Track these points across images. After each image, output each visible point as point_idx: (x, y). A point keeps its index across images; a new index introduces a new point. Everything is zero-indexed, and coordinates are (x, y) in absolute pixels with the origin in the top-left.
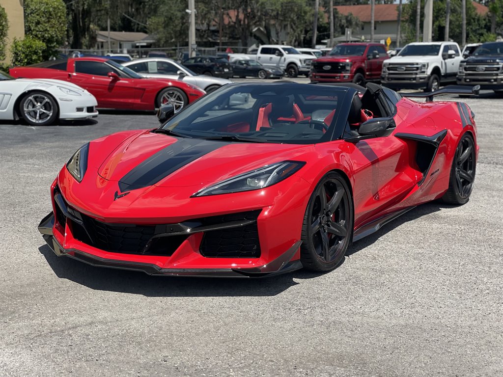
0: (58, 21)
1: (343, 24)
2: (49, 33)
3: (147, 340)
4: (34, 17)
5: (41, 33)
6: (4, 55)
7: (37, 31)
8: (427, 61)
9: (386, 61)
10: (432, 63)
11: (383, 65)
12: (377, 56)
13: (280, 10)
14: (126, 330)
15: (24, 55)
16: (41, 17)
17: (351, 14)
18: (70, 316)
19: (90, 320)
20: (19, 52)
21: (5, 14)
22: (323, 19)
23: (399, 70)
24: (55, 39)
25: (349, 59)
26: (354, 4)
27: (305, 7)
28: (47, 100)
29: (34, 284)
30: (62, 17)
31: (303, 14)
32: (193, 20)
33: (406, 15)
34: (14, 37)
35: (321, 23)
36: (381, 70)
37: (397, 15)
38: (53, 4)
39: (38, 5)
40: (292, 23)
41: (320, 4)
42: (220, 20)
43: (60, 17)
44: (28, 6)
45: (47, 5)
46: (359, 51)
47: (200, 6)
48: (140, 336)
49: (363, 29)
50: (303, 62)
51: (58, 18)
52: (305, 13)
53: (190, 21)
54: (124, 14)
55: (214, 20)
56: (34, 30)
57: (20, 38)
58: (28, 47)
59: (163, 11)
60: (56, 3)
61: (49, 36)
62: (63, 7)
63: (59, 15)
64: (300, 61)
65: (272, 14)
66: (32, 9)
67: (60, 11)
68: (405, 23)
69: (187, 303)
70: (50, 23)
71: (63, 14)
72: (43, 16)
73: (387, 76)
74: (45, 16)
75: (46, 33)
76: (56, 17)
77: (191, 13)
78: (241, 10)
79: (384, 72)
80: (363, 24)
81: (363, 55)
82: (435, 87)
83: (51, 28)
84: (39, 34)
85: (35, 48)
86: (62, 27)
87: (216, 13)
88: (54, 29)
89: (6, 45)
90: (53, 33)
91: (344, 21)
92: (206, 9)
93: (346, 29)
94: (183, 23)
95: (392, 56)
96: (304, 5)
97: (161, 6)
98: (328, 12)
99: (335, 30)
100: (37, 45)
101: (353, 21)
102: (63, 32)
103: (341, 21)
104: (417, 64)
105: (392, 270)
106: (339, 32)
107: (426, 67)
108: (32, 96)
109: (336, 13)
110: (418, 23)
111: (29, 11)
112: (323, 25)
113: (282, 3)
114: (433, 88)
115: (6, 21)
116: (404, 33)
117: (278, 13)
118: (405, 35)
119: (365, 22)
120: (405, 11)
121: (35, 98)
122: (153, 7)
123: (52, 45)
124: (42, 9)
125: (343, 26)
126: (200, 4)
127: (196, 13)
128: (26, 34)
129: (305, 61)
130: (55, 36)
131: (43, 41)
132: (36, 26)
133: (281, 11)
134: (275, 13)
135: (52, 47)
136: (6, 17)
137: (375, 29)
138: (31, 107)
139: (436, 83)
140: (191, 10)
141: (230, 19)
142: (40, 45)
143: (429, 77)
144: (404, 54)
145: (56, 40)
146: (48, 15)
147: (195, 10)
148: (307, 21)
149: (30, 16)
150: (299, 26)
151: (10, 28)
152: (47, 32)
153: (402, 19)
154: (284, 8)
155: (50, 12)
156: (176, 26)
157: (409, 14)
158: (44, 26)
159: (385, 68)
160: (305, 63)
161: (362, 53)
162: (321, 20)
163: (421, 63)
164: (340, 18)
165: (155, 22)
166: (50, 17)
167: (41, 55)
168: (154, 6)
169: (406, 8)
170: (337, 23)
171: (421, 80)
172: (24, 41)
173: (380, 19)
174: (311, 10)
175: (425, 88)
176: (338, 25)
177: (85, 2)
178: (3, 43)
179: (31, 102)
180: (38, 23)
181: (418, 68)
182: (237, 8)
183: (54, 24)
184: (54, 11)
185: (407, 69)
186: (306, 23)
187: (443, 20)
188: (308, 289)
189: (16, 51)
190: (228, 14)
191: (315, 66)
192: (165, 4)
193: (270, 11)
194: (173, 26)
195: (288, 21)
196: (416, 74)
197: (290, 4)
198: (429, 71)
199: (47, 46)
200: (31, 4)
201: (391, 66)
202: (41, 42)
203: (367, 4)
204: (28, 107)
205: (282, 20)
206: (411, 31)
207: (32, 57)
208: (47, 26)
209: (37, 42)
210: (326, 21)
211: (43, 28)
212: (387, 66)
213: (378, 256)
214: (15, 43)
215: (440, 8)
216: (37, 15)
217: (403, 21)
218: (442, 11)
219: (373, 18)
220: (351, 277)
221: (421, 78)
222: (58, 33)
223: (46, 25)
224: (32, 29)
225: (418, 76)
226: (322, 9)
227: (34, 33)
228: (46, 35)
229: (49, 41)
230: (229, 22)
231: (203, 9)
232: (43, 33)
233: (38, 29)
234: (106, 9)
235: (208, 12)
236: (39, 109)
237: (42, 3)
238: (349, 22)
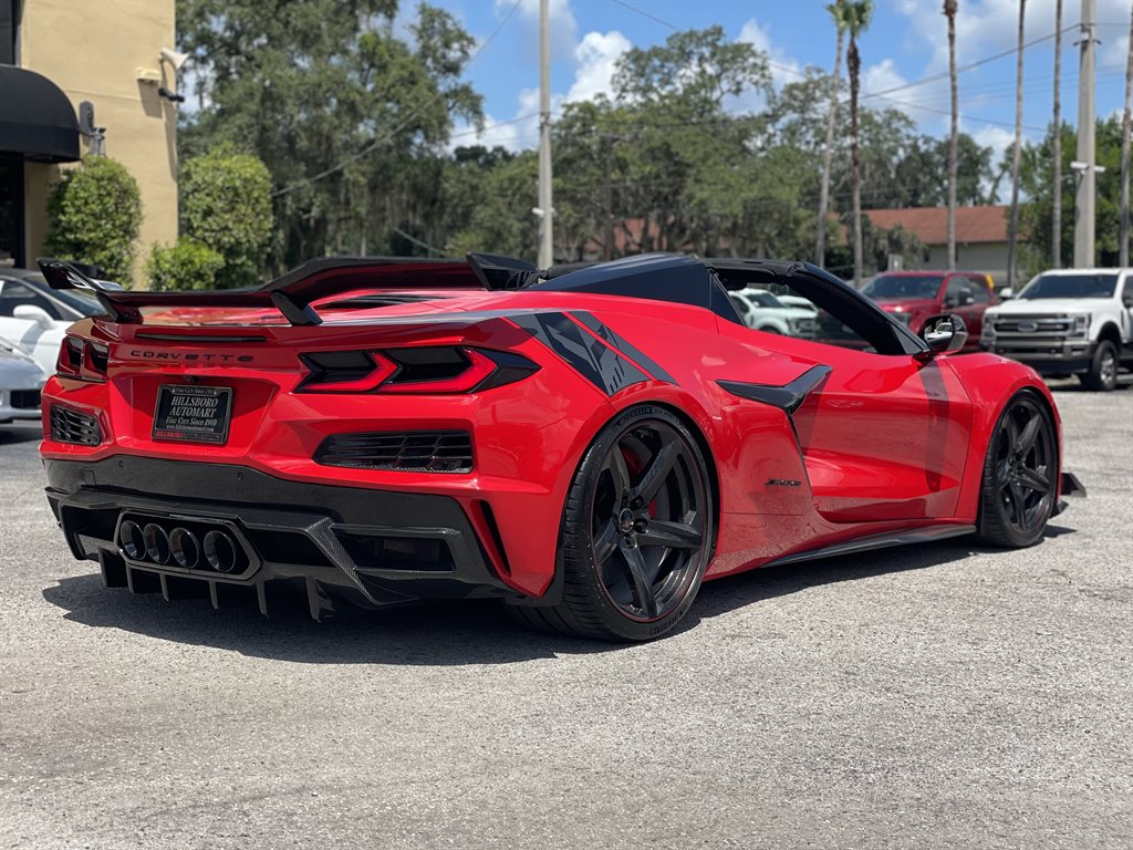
0: (253, 209)
1: (881, 248)
2: (231, 235)
3: (447, 830)
4: (199, 200)
5: (213, 234)
7: (206, 230)
8: (1089, 311)
9: (992, 311)
10: (1100, 314)
11: (984, 319)
12: (970, 300)
13: (741, 215)
14: (392, 806)
15: (173, 281)
16: (214, 200)
17: (900, 228)
18: (246, 772)
19: (297, 783)
20: (164, 273)
21: (136, 189)
22: (837, 236)
23: (1023, 329)
24: (244, 247)
25: (902, 305)
26: (906, 207)
27: (796, 209)
29: (161, 708)
30: (261, 200)
31: (792, 226)
32: (547, 231)
33: (1026, 227)
34: (153, 241)
35: (832, 245)
36: (979, 331)
37: (1006, 229)
38: (242, 171)
39: (210, 174)
40: (767, 245)
41: (829, 204)
42: (607, 237)
43: (257, 200)
44: (188, 176)
45: (229, 173)
46: (927, 289)
47: (562, 209)
48: (429, 819)
49: (927, 259)
50: (793, 325)
51: (253, 201)
52: (797, 222)
53: (541, 232)
54: (396, 229)
55: (593, 240)
56: (198, 227)
57: (167, 244)
58: (183, 264)
59: (482, 219)
60: (249, 170)
61: (232, 240)
62: (265, 178)
63: (256, 194)
64: (787, 321)
65: (723, 227)
66: (196, 183)
67: (256, 186)
68: (1023, 245)
70: (235, 213)
71: (263, 194)
72: (220, 197)
73: (994, 343)
74: (223, 197)
75: (225, 235)
76: (249, 201)
77: (545, 215)
78: (653, 215)
79: (987, 333)
80: (927, 248)
81: (935, 297)
82: (1109, 370)
83: (237, 225)
84: (210, 237)
85: (198, 265)
86: (261, 221)
87: (599, 224)
88: (242, 226)
89: (136, 256)
90: (241, 235)
91: (884, 243)
92: (577, 215)
93: (891, 256)
94: (526, 247)
95: (1005, 299)
96: (795, 203)
97: (478, 208)
98: (849, 222)
99: (865, 261)
100: (205, 259)
101: (903, 241)
102: (262, 233)
103: (876, 241)
104: (1065, 316)
106: (872, 266)
107: (1087, 322)
109: (866, 224)
110: (1057, 241)
111: (189, 187)
112: (836, 251)
113: (745, 201)
114: (1104, 372)
115: (137, 205)
116: (1024, 267)
117: (735, 225)
118: (1026, 271)
119: (932, 246)
120: (1024, 218)
122: (459, 210)
123: (239, 261)
124: (219, 182)
125: (882, 253)
126: (562, 203)
127: (556, 215)
128: (180, 234)
129: (799, 321)
130: (244, 240)
131: (219, 250)
132: (204, 218)
133: (744, 218)
134: (728, 224)
135: (236, 265)
136: (138, 195)
137: (957, 259)
139: (1111, 361)
140: (544, 209)
141: (629, 238)
142: (212, 259)
143: (1093, 347)
144: (1032, 295)
145: (248, 250)
146: (230, 195)
147: (552, 210)
148: (801, 240)
149: (191, 197)
150: (782, 251)
151: (145, 221)
152: (227, 233)
153: (1018, 237)
154: (750, 211)
155: (235, 189)
156: (511, 249)
157: (1034, 225)
158: (222, 218)
159: (988, 325)
160: (797, 327)
161: (934, 293)
162: (832, 238)
163: (1073, 314)
164: (875, 236)
165: (464, 245)
166: (236, 199)
167: (212, 280)
168: (463, 207)
169: (1025, 212)
170: (869, 246)
171: (1075, 353)
172: (175, 249)
173: (967, 239)
174: (810, 216)
175: (1085, 370)
176: (871, 250)
177: (314, 200)
178: (128, 252)
180: (208, 212)
181: (1066, 326)
182: (643, 216)
183: (244, 215)
184: (245, 187)
185: (1043, 327)
186: (798, 244)
187: (1112, 239)
189: (158, 271)
190: (624, 226)
191: (823, 326)
192: (487, 205)
193: (718, 219)
194: (504, 249)
195: (757, 240)
196: (1063, 338)
197: (764, 202)
198: (1093, 332)
199: (227, 262)
200: (196, 173)
201: (1003, 321)
202: (214, 253)
203: (934, 206)
205: (745, 238)
206: (1040, 263)
207: (191, 284)
208: (228, 220)
209: (205, 252)
210: (843, 241)
211: (218, 225)
212: (994, 322)
214: (156, 253)
215: (1104, 211)
216: (208, 195)
217: (1020, 242)
218: (1108, 218)
219: (953, 236)
221: (1074, 349)
222: (252, 236)
223: (227, 216)
224: (195, 225)
225: (1066, 343)
226: (834, 217)
227: (199, 233)
228: (225, 239)
229: (231, 252)
230: (627, 244)
231: (570, 216)
232: (219, 235)
233: (207, 226)
234: (357, 216)
235: (582, 221)
237: (218, 170)
238: (896, 244)
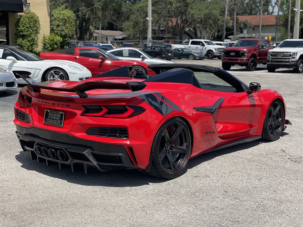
0: (70, 25)
1: (241, 27)
2: (64, 32)
4: (56, 22)
5: (60, 32)
6: (38, 45)
7: (58, 31)
8: (296, 51)
9: (270, 51)
10: (300, 52)
11: (268, 53)
12: (264, 47)
13: (203, 18)
15: (49, 45)
16: (60, 22)
17: (247, 21)
20: (47, 43)
21: (39, 20)
22: (229, 24)
23: (279, 56)
25: (246, 49)
26: (249, 15)
28: (61, 73)
30: (73, 22)
31: (217, 21)
32: (150, 24)
33: (281, 22)
34: (43, 34)
35: (228, 26)
36: (267, 56)
37: (275, 22)
38: (67, 14)
39: (59, 15)
40: (210, 26)
41: (227, 14)
42: (166, 24)
43: (71, 22)
44: (52, 16)
45: (64, 15)
46: (253, 44)
47: (154, 16)
49: (254, 30)
50: (217, 50)
52: (218, 20)
53: (148, 25)
54: (109, 20)
55: (163, 24)
56: (55, 30)
57: (47, 35)
58: (51, 41)
59: (132, 19)
60: (69, 14)
61: (65, 33)
62: (73, 16)
63: (71, 21)
64: (215, 49)
65: (198, 21)
66: (55, 17)
67: (71, 18)
68: (280, 27)
69: (147, 221)
70: (65, 26)
71: (73, 21)
72: (61, 22)
73: (271, 60)
74: (62, 22)
75: (62, 32)
76: (69, 22)
77: (149, 20)
78: (179, 18)
79: (269, 57)
80: (254, 27)
81: (255, 46)
82: (301, 67)
84: (59, 32)
85: (55, 41)
86: (72, 28)
87: (164, 20)
88: (67, 30)
89: (39, 39)
90: (67, 32)
91: (242, 25)
92: (158, 17)
93: (244, 30)
94: (144, 26)
95: (274, 47)
96: (218, 15)
97: (132, 15)
98: (233, 19)
99: (237, 30)
100: (57, 39)
101: (247, 25)
102: (73, 31)
103: (240, 25)
104: (290, 53)
105: (288, 201)
106: (239, 31)
107: (296, 54)
108: (53, 71)
109: (237, 20)
110: (289, 27)
111: (53, 19)
112: (229, 27)
113: (204, 14)
114: (300, 68)
115: (39, 25)
116: (280, 33)
117: (201, 20)
119: (255, 26)
120: (281, 19)
121: (55, 72)
122: (126, 16)
124: (61, 17)
125: (241, 28)
126: (154, 14)
127: (152, 20)
128: (51, 32)
129: (218, 49)
130: (68, 34)
131: (61, 37)
132: (57, 27)
133: (204, 19)
134: (200, 20)
135: (66, 40)
136: (39, 22)
137: (262, 30)
138: (52, 77)
139: (302, 65)
140: (149, 18)
141: (172, 23)
142: (59, 39)
143: (297, 61)
144: (281, 46)
145: (69, 36)
146: (64, 21)
147: (152, 18)
148: (219, 25)
149: (53, 21)
150: (214, 28)
151: (41, 29)
152: (63, 32)
154: (206, 17)
155: (65, 19)
156: (140, 27)
157: (283, 21)
158: (62, 27)
159: (269, 54)
160: (218, 50)
161: (255, 45)
162: (228, 24)
163: (292, 52)
164: (240, 23)
165: (127, 25)
166: (66, 22)
167: (59, 45)
168: (127, 15)
169: (281, 18)
170: (238, 26)
171: (292, 63)
172: (49, 36)
173: (265, 24)
174: (222, 18)
175: (295, 67)
176: (239, 27)
177: (87, 13)
178: (37, 38)
179: (52, 75)
180: (58, 26)
181: (290, 55)
182: (177, 17)
183: (68, 26)
184: (68, 19)
185: (284, 55)
186: (219, 26)
188: (230, 214)
189: (45, 43)
190: (171, 20)
191: (225, 53)
192: (134, 15)
193: (197, 18)
194: (138, 27)
195: (208, 25)
196: (289, 59)
197: (210, 14)
198: (298, 57)
199: (63, 40)
200: (55, 15)
201: (273, 54)
202: (59, 37)
203: (256, 15)
204: (50, 77)
205: (204, 24)
206: (284, 32)
207: (54, 46)
208: (63, 28)
209: (57, 37)
210: (231, 25)
211: (61, 29)
212: (271, 54)
213: (277, 189)
214: (44, 38)
216: (58, 21)
217: (279, 25)
219: (261, 23)
220: (260, 206)
221: (292, 62)
222: (70, 32)
223: (63, 27)
224: (55, 29)
225: (290, 60)
226: (229, 18)
227: (55, 32)
228: (63, 33)
229: (64, 37)
230: (172, 25)
231: (156, 17)
232: (61, 32)
233: (58, 30)
234: (99, 17)
235: (160, 19)
236: (57, 79)
237: (61, 14)
238: (245, 26)
